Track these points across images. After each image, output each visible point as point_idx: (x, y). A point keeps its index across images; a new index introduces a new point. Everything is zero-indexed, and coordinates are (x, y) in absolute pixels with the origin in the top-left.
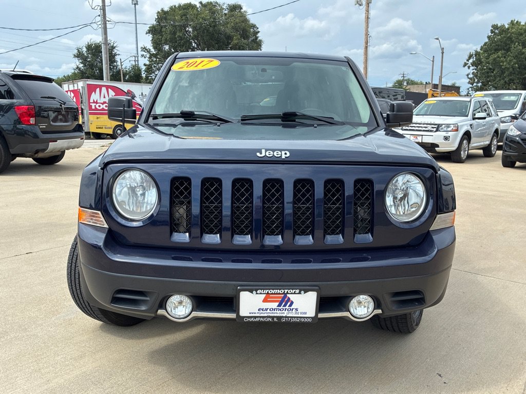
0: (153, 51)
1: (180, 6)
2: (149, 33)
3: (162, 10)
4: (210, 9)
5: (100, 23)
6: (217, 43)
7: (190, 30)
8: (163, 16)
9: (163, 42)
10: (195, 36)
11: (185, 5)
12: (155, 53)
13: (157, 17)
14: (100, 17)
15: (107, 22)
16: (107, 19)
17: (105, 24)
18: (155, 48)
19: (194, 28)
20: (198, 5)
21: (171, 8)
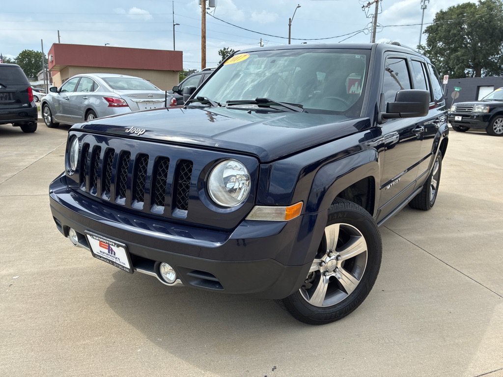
0: (427, 49)
1: (458, 6)
2: (426, 32)
3: (441, 11)
4: (488, 7)
5: (371, 28)
6: (490, 38)
7: (466, 27)
8: (441, 16)
9: (437, 40)
10: (469, 32)
11: (463, 5)
12: (429, 49)
13: (435, 18)
14: (371, 24)
15: (377, 27)
16: (377, 24)
17: (375, 29)
18: (429, 45)
19: (470, 25)
20: (477, 3)
21: (450, 9)
